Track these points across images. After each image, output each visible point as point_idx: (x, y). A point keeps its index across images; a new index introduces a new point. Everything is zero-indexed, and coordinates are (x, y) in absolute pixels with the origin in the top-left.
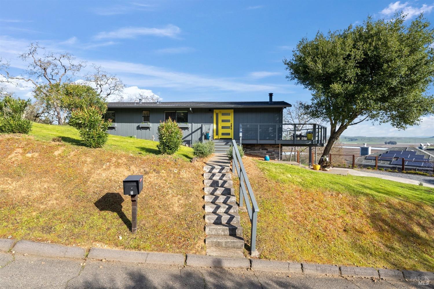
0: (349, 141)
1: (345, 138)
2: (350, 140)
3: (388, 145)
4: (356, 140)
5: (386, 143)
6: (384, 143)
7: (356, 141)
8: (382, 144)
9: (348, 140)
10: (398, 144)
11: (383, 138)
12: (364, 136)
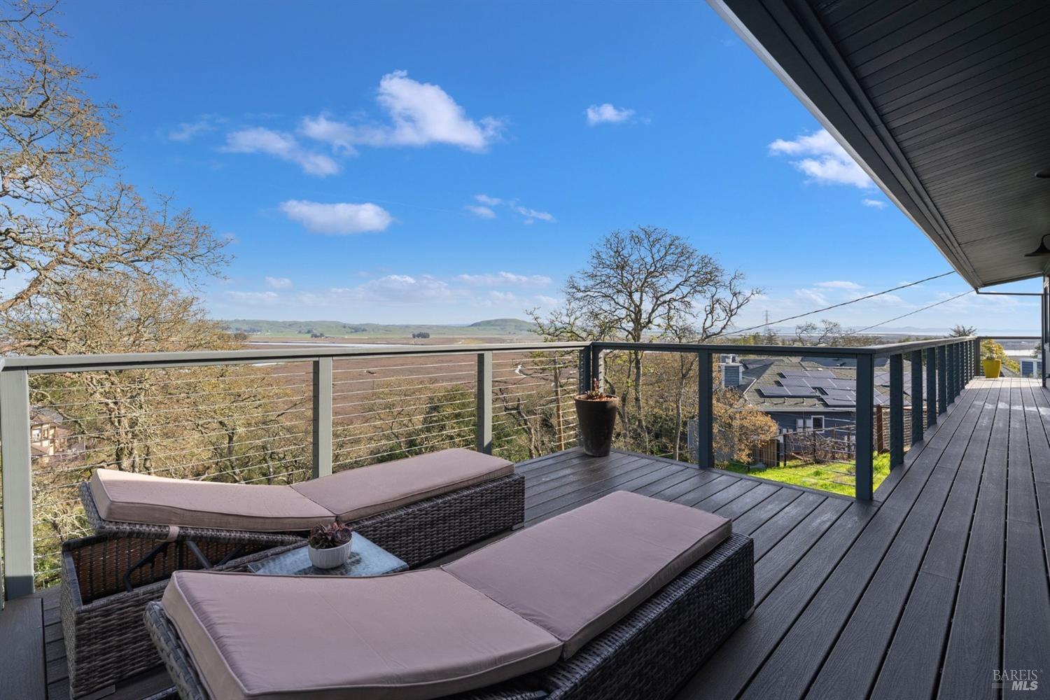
0: (352, 332)
1: (344, 327)
2: (353, 330)
3: (416, 339)
4: (364, 330)
5: (414, 336)
6: (412, 336)
7: (364, 332)
8: (409, 338)
9: (350, 330)
10: (431, 337)
11: (407, 327)
12: (377, 323)
